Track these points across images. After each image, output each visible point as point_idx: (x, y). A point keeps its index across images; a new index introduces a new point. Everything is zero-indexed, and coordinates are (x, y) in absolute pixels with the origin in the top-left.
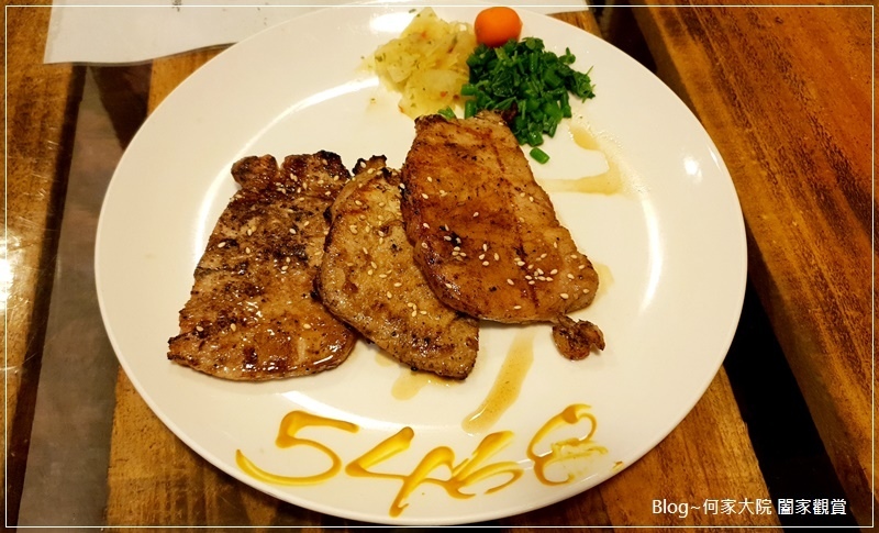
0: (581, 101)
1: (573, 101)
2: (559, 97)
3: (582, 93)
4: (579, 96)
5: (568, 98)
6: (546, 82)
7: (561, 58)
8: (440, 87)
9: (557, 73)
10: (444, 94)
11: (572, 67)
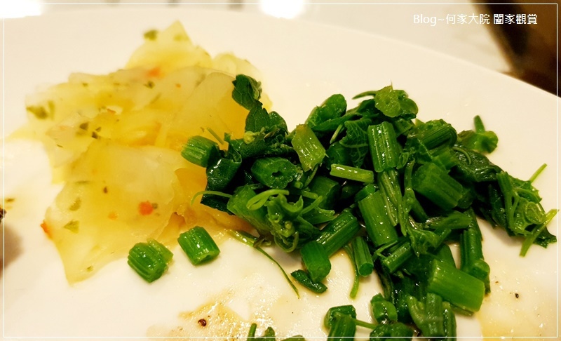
0: (517, 249)
1: (494, 246)
2: (457, 235)
3: (520, 228)
4: (512, 234)
5: (479, 237)
6: (418, 196)
7: (464, 134)
8: (139, 191)
9: (455, 172)
10: (147, 209)
11: (494, 158)
